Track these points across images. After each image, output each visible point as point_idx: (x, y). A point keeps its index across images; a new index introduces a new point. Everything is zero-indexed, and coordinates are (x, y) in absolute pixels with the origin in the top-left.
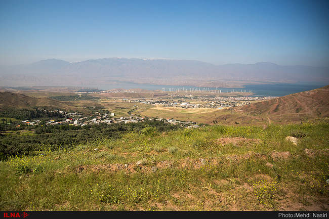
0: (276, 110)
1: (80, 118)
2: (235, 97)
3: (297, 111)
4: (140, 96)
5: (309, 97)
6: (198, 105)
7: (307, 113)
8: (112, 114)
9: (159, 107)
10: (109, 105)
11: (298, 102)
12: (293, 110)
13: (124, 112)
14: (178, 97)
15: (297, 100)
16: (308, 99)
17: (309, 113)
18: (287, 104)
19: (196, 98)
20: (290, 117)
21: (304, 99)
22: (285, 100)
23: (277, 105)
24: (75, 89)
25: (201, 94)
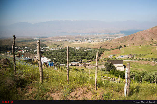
0: (132, 39)
1: (28, 50)
2: (116, 37)
3: (142, 39)
4: (67, 39)
5: (147, 32)
6: (96, 41)
7: (146, 40)
8: (48, 47)
9: (76, 43)
10: (48, 43)
11: (143, 35)
12: (140, 39)
13: (55, 46)
14: (87, 38)
15: (142, 34)
16: (147, 33)
17: (147, 39)
18: (137, 36)
19: (97, 38)
20: (138, 42)
21: (145, 34)
22: (137, 34)
23: (133, 37)
24: (34, 37)
25: (99, 36)
